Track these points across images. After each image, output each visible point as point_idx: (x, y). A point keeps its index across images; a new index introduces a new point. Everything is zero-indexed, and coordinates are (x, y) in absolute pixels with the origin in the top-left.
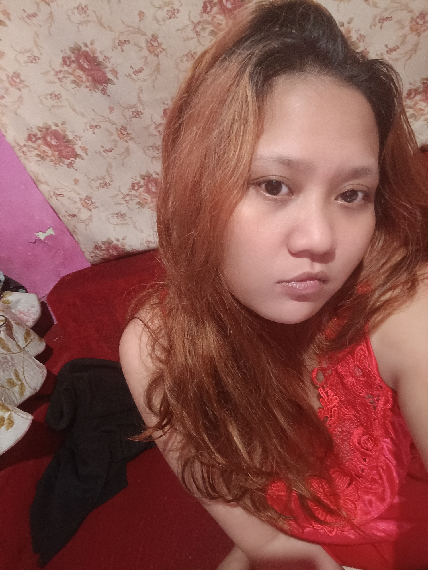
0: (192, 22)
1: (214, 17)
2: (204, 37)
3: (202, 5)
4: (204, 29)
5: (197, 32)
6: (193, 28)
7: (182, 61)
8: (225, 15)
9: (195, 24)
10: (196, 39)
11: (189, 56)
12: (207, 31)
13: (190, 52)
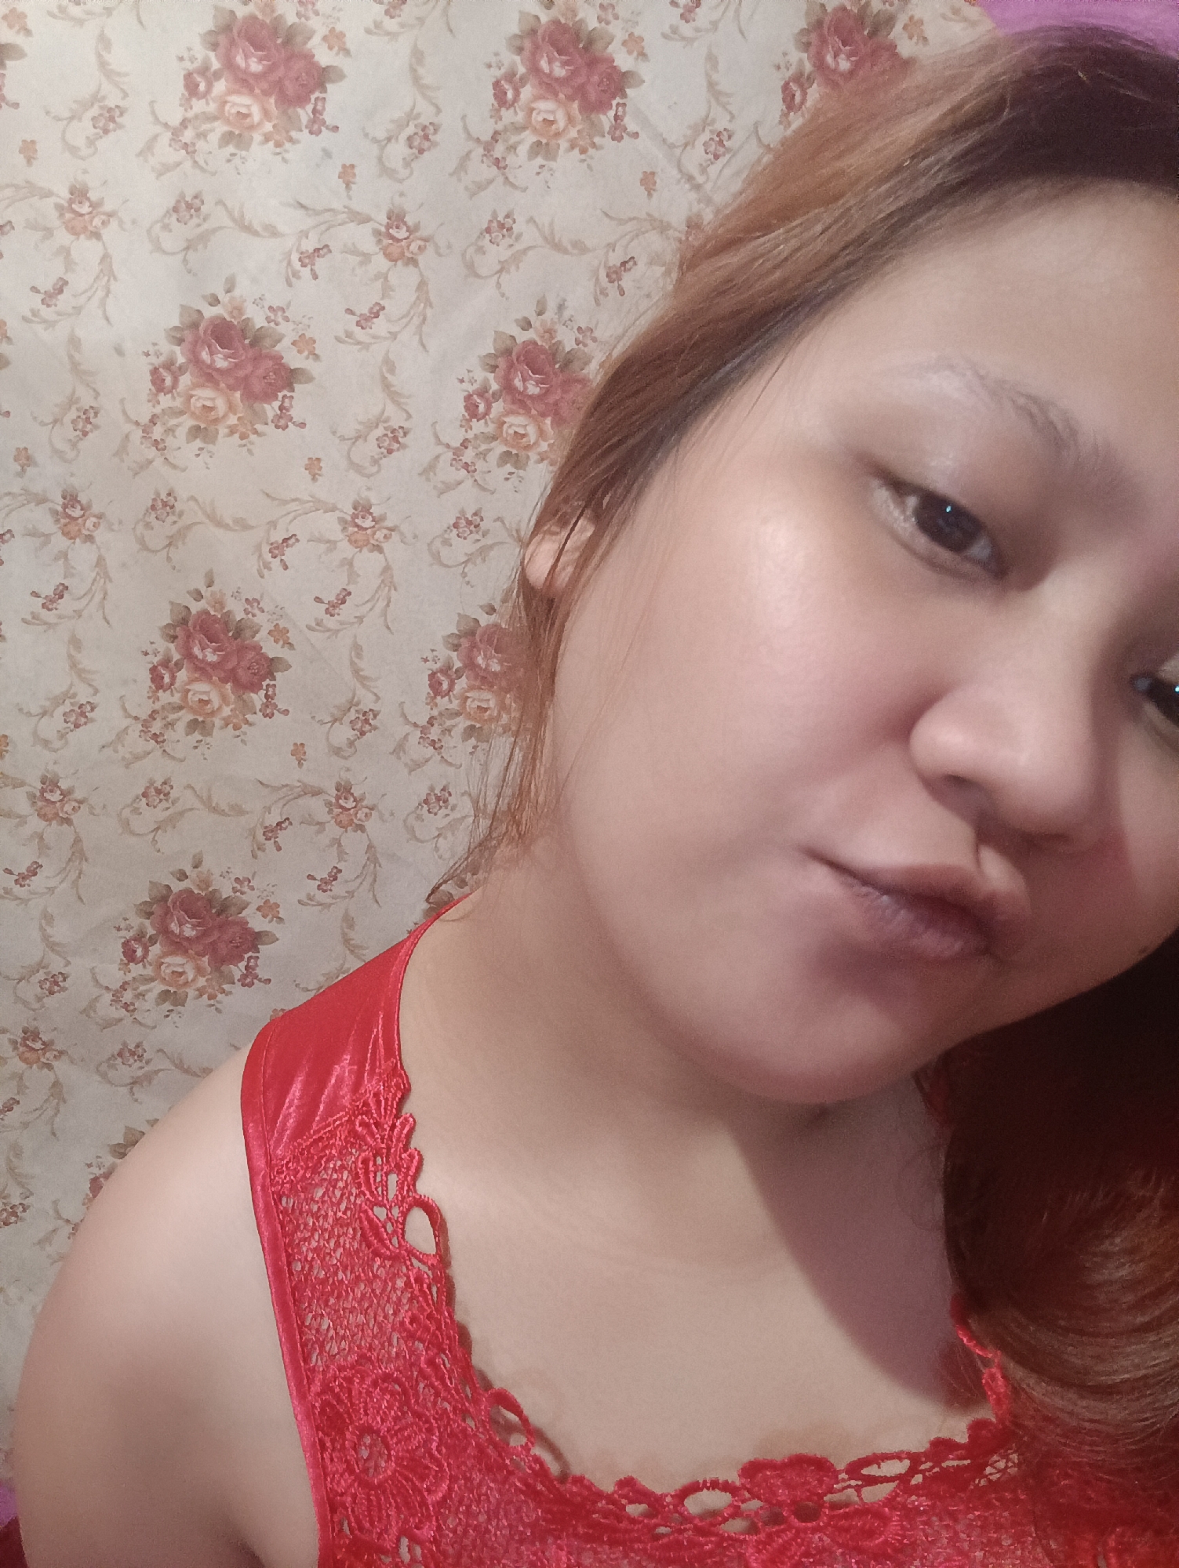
1: (188, 691)
4: (170, 725)
5: (155, 737)
6: (143, 731)
8: (209, 680)
11: (152, 792)
12: (181, 727)
13: (152, 782)
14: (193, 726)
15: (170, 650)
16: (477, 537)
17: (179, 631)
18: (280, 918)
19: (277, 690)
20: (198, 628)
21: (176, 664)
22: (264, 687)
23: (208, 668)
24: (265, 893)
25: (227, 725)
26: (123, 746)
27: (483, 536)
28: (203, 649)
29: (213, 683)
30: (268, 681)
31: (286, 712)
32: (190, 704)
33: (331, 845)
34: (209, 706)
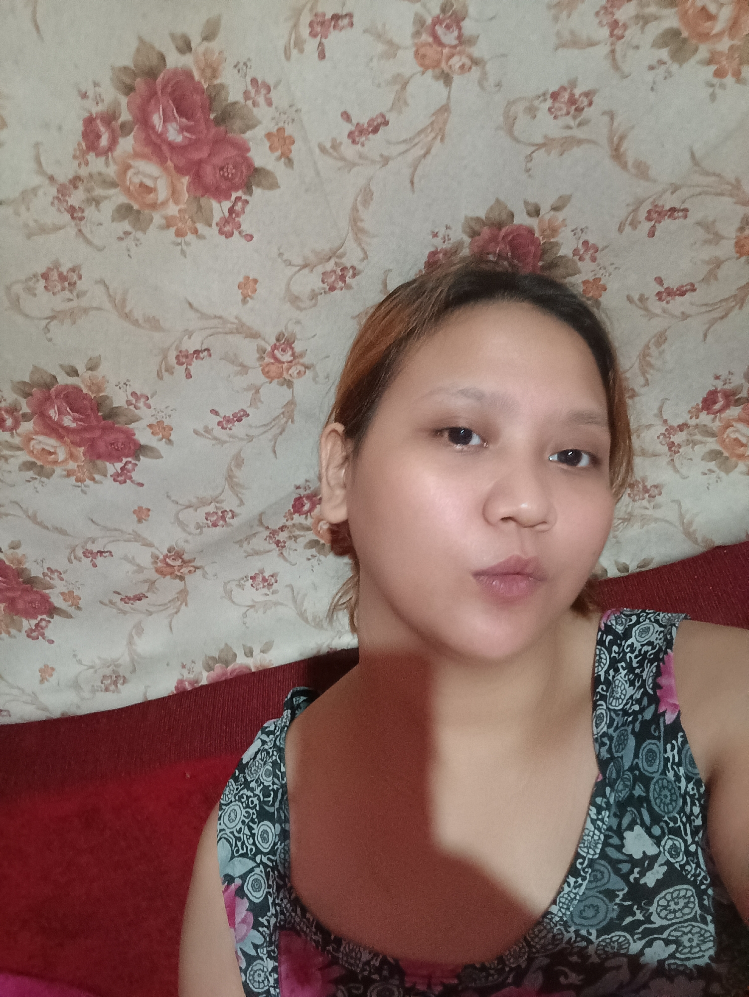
0: (52, 179)
1: (129, 167)
2: (101, 224)
3: (80, 127)
4: (96, 201)
5: (72, 210)
6: (58, 198)
7: (31, 291)
8: (162, 161)
9: (63, 186)
10: (72, 231)
11: (55, 276)
12: (108, 208)
13: (57, 265)
14: (124, 212)
15: (119, 105)
16: (572, 123)
17: (139, 83)
18: (169, 440)
19: (248, 209)
20: (169, 89)
21: (123, 126)
22: (233, 198)
23: (165, 148)
24: (161, 414)
25: (168, 226)
26: (28, 209)
27: (580, 125)
28: (166, 120)
29: (166, 169)
30: (239, 193)
31: (250, 238)
32: (128, 183)
33: (247, 389)
34: (152, 195)
